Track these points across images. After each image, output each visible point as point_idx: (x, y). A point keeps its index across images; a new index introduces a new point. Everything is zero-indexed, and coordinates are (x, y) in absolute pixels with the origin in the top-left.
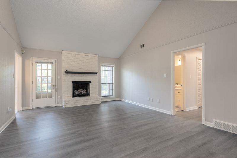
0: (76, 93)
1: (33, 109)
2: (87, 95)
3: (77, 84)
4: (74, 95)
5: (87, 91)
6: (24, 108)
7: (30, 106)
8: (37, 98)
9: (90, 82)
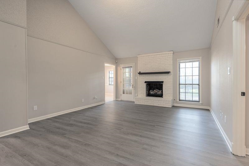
0: (152, 93)
1: (121, 101)
2: (161, 96)
3: (155, 84)
4: (149, 95)
5: (162, 92)
6: (117, 99)
7: (120, 98)
8: (124, 93)
9: (163, 82)
